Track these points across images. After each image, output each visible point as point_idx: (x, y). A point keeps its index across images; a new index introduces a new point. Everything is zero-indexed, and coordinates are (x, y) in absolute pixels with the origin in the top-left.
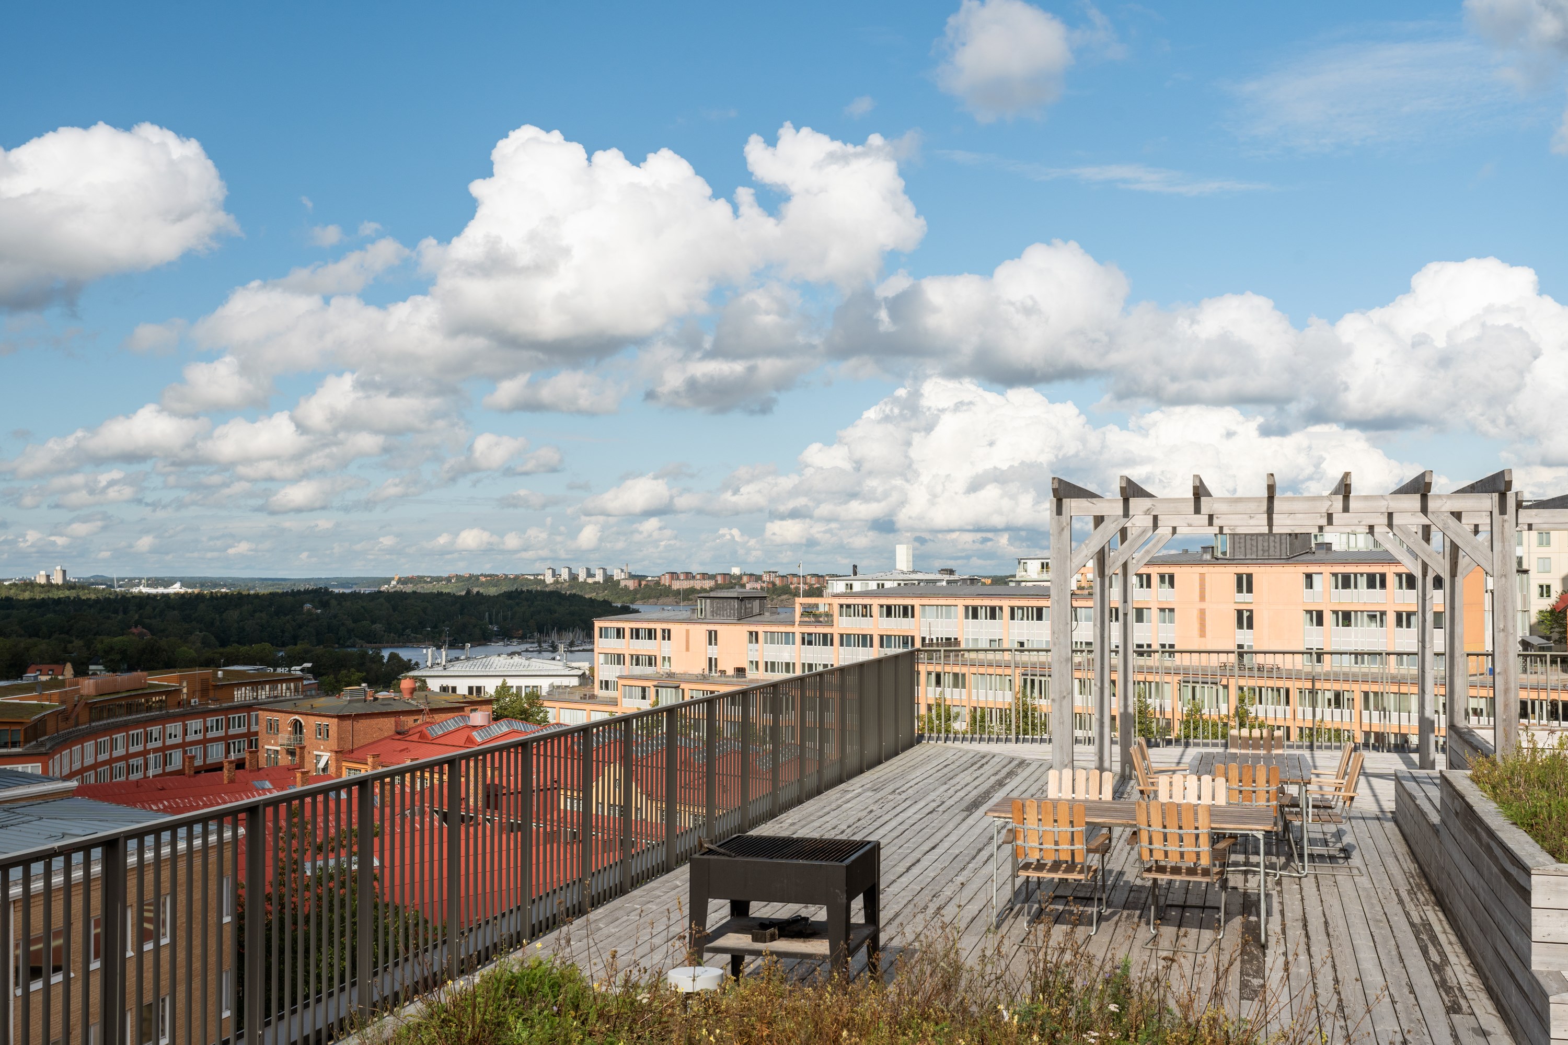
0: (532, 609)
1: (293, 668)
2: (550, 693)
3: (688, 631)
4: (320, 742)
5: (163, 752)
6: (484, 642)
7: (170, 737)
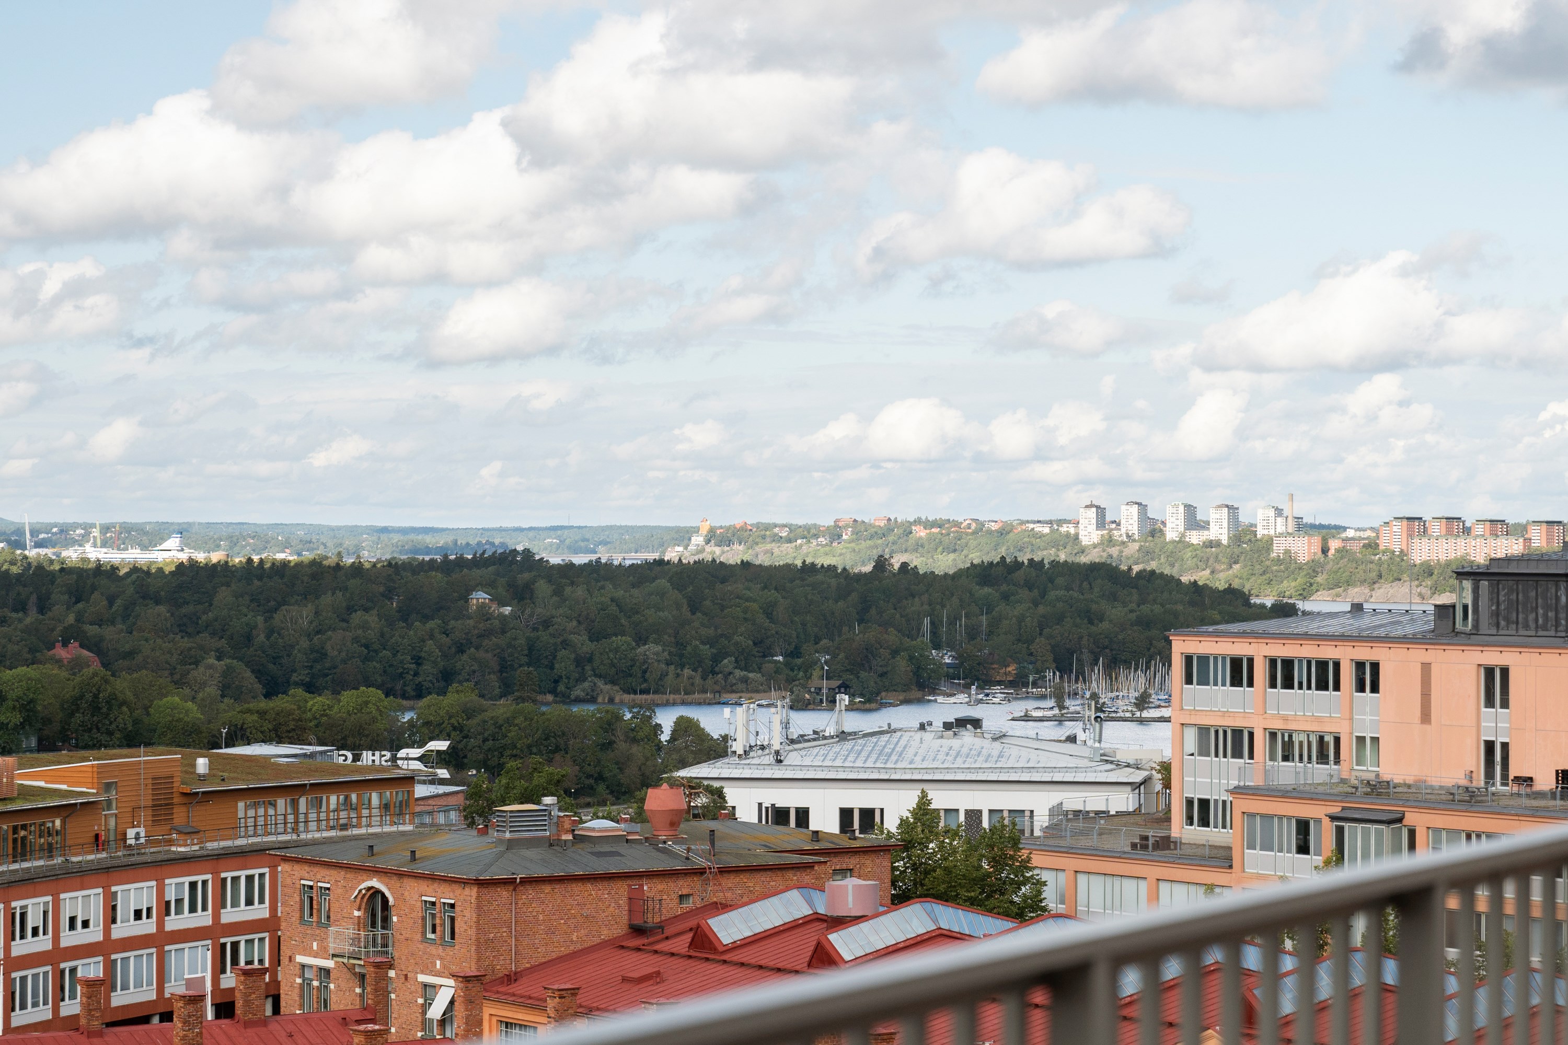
0: (1041, 609)
1: (402, 753)
2: (1052, 830)
3: (1426, 668)
4: (433, 950)
5: (55, 965)
6: (919, 694)
7: (72, 926)
